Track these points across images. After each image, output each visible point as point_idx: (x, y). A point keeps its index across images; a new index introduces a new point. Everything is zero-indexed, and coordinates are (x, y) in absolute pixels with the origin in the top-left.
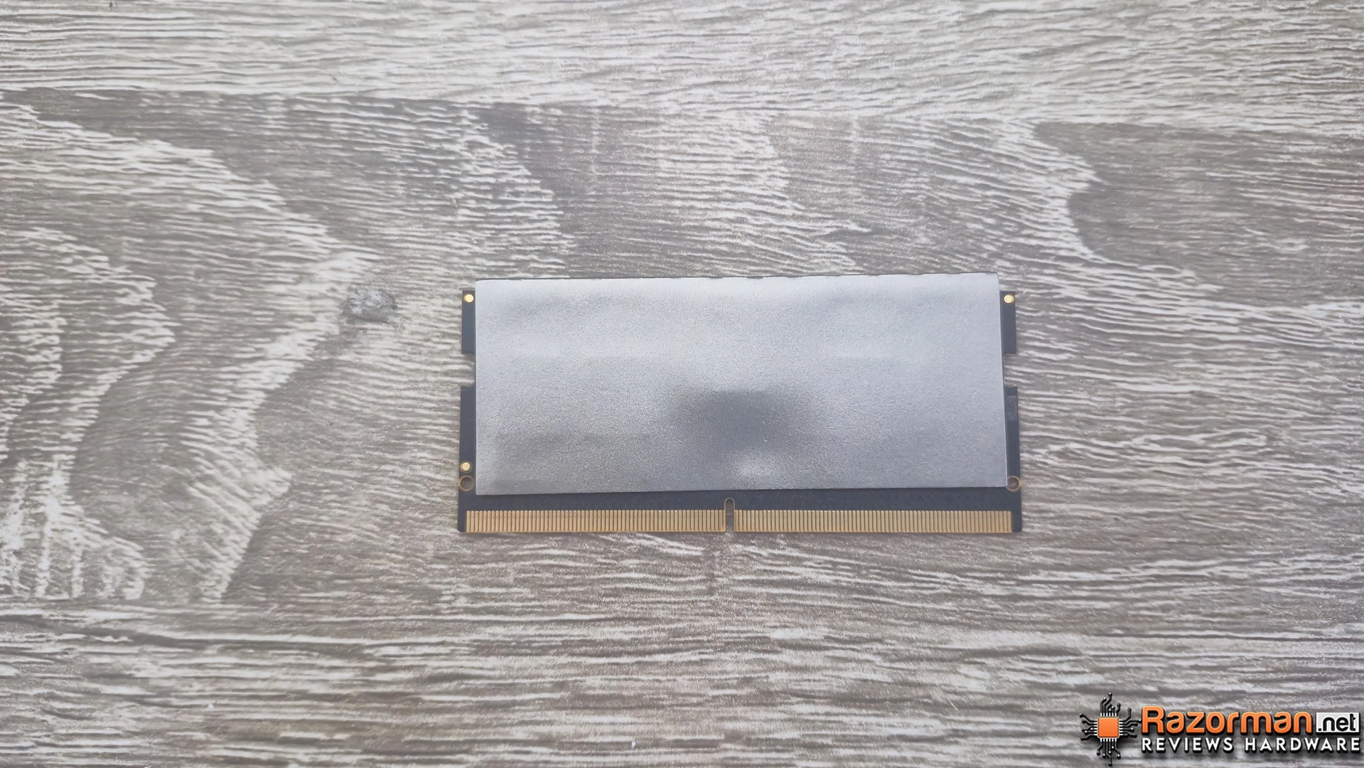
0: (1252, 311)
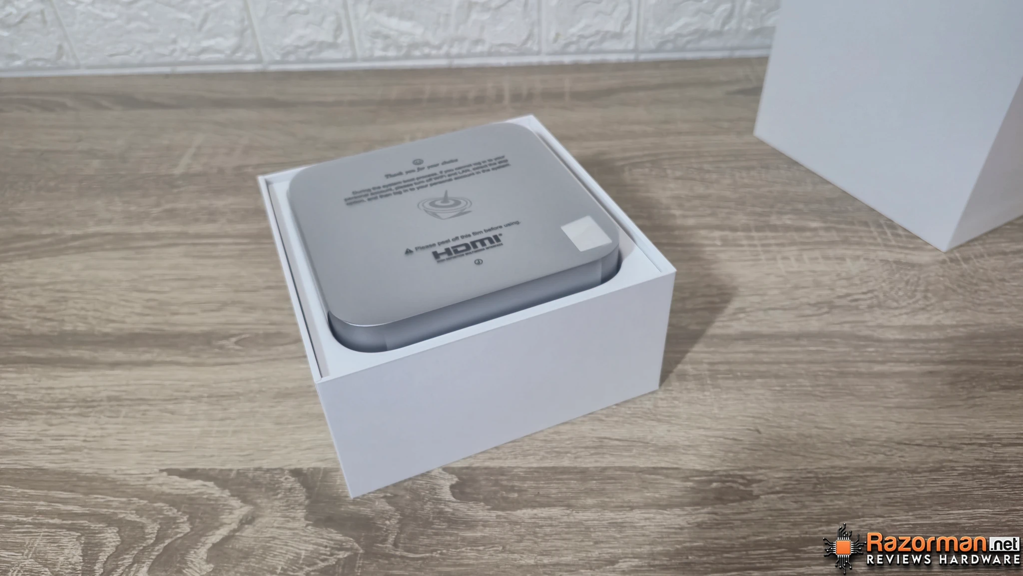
0: (500, 513)
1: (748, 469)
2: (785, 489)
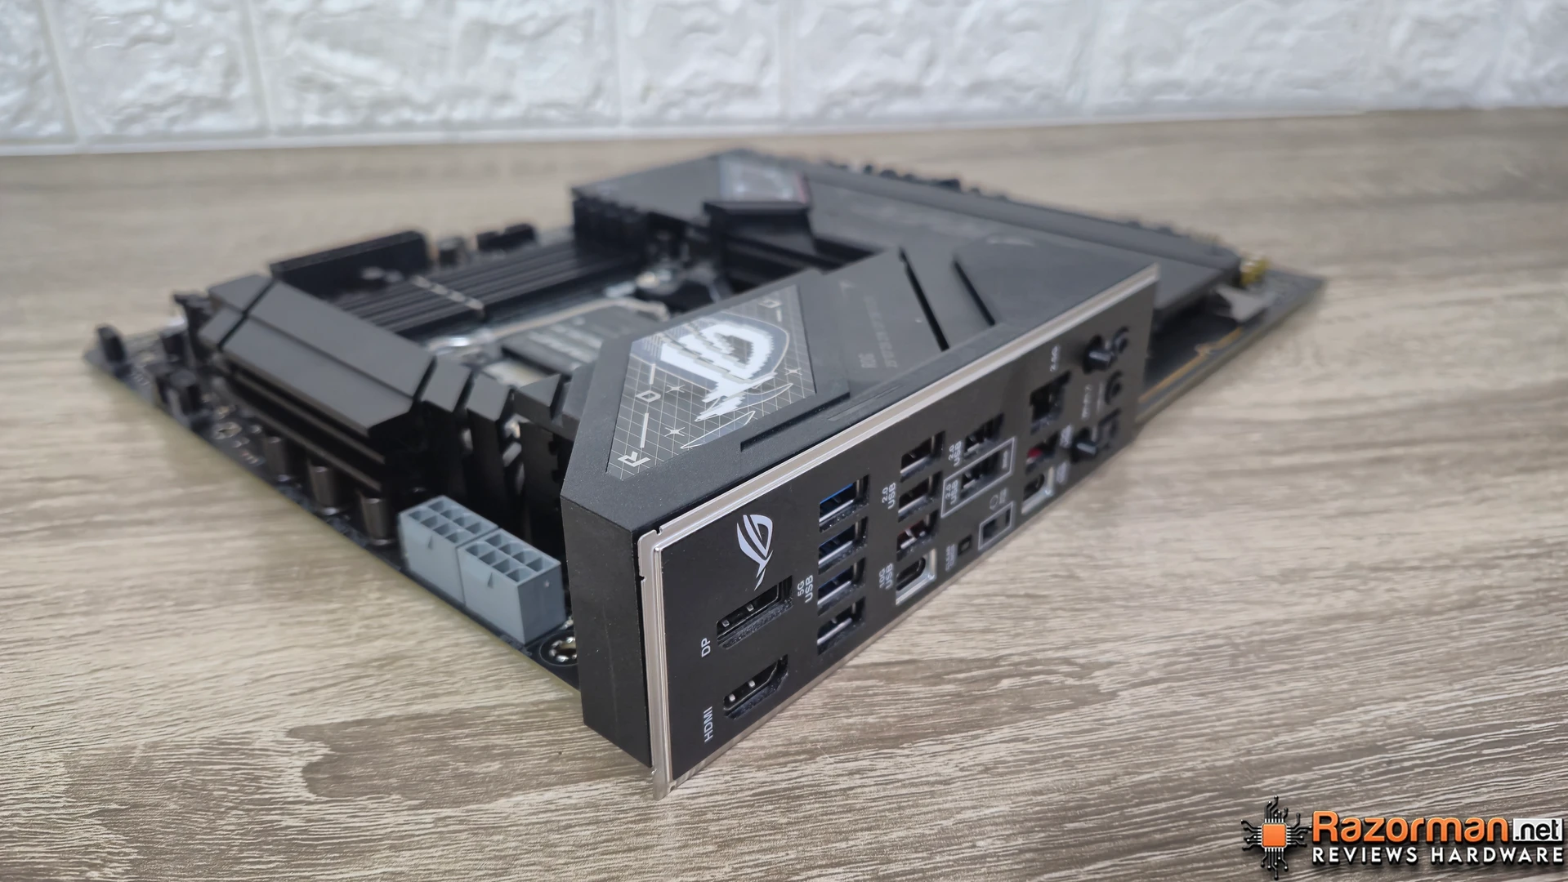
1: (1075, 645)
2: (1171, 673)
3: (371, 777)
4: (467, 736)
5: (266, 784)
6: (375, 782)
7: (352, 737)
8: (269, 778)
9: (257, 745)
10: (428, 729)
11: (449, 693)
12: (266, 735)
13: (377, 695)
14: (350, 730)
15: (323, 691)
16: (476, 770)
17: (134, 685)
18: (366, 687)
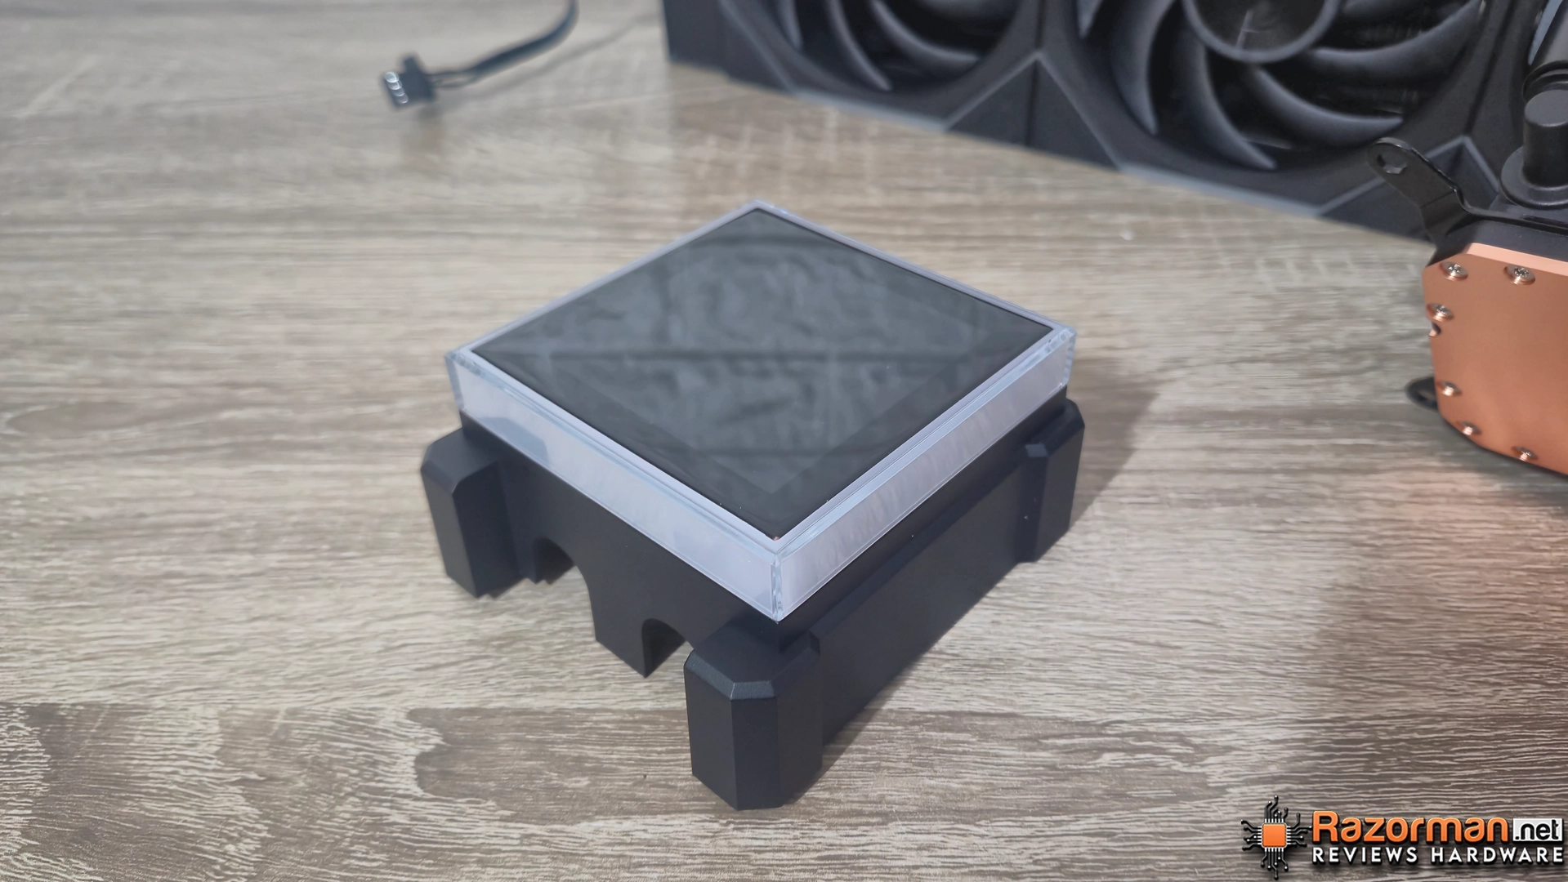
3: (472, 778)
4: (565, 742)
5: (383, 770)
6: (476, 783)
7: (464, 728)
8: (386, 764)
9: (380, 725)
10: (531, 729)
11: (556, 689)
12: (391, 714)
13: (492, 681)
14: (462, 719)
15: (446, 670)
16: (566, 784)
17: (285, 640)
18: (483, 670)
